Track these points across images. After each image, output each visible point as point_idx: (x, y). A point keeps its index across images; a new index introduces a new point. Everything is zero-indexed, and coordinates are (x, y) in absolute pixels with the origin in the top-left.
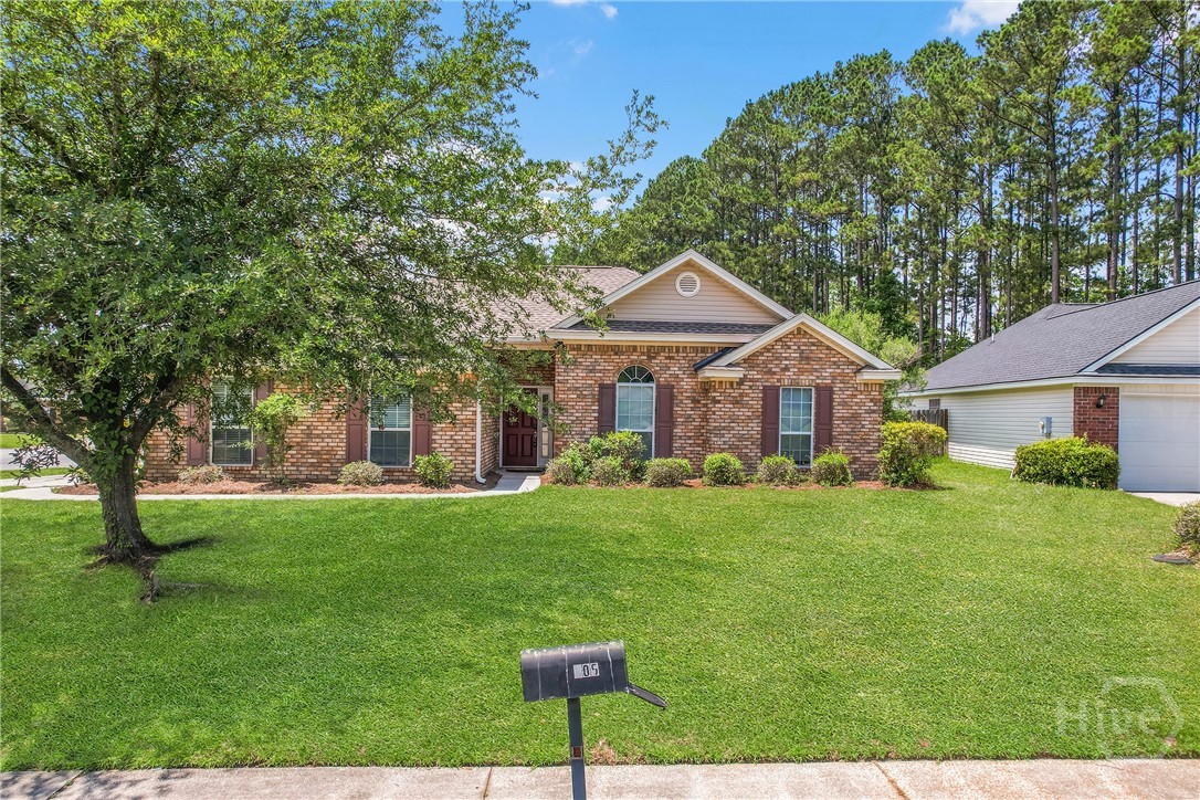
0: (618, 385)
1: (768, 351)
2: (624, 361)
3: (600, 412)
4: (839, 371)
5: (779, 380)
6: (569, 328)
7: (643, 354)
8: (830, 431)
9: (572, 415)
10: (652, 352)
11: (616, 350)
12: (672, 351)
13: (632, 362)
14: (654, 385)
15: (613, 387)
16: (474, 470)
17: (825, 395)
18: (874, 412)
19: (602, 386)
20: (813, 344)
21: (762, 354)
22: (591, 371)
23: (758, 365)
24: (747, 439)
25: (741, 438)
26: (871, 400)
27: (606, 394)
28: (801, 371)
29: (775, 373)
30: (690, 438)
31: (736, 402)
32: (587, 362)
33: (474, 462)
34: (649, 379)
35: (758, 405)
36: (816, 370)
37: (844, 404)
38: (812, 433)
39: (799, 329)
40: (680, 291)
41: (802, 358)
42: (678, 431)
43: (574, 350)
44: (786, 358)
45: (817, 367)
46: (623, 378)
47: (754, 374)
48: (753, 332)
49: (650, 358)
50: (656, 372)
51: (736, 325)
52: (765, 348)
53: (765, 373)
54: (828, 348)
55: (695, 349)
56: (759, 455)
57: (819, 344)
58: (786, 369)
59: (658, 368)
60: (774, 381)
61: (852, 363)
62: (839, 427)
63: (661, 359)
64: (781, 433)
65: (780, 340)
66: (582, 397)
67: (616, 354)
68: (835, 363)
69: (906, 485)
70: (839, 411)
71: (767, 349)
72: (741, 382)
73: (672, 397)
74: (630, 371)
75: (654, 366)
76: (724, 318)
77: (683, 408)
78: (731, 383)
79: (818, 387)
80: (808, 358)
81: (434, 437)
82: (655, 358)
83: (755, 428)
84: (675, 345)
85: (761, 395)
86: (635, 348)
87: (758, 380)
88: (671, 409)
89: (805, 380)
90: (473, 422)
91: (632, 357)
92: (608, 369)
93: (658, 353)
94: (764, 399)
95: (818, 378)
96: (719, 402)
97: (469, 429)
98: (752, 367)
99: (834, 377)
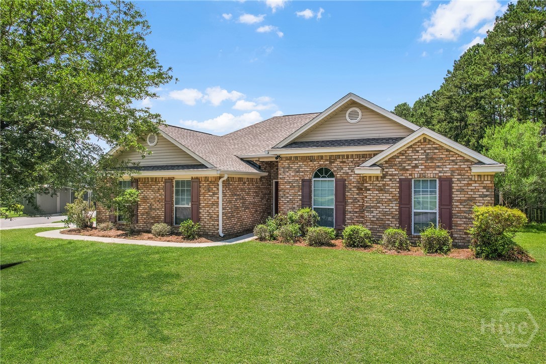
0: (313, 179)
1: (403, 155)
2: (316, 165)
3: (302, 196)
4: (457, 166)
5: (411, 175)
6: (282, 148)
7: (327, 160)
8: (451, 210)
9: (287, 197)
10: (332, 159)
11: (311, 159)
12: (344, 158)
13: (321, 165)
14: (334, 179)
15: (310, 180)
16: (218, 229)
17: (446, 185)
18: (486, 196)
19: (303, 181)
20: (436, 148)
21: (398, 157)
22: (297, 172)
23: (395, 165)
24: (389, 215)
25: (385, 214)
26: (484, 188)
27: (306, 186)
28: (427, 168)
29: (407, 170)
30: (356, 212)
31: (381, 190)
32: (295, 166)
33: (218, 225)
34: (332, 175)
35: (396, 192)
36: (438, 167)
37: (461, 190)
38: (437, 211)
39: (425, 139)
40: (349, 120)
41: (427, 159)
42: (349, 208)
43: (288, 160)
44: (416, 159)
45: (440, 164)
46: (316, 176)
47: (392, 171)
48: (388, 143)
49: (331, 163)
50: (334, 171)
51: (384, 139)
52: (400, 153)
53: (401, 170)
54: (447, 150)
55: (358, 156)
56: (398, 225)
57: (441, 148)
58: (416, 166)
59: (336, 169)
60: (407, 175)
61: (468, 161)
62: (457, 207)
63: (337, 163)
64: (414, 210)
65: (411, 147)
66: (292, 187)
67: (311, 161)
68: (453, 161)
69: (487, 258)
70: (457, 196)
71: (401, 154)
72: (384, 177)
73: (344, 186)
74: (320, 170)
75: (334, 168)
76: (378, 135)
77: (352, 193)
78: (377, 177)
79: (440, 178)
80: (432, 159)
81: (200, 211)
82: (334, 162)
83: (394, 207)
84: (345, 154)
85: (398, 185)
86: (322, 157)
87: (395, 175)
88: (344, 195)
89: (430, 174)
90: (217, 203)
91: (321, 163)
92: (307, 171)
93: (335, 160)
94: (400, 187)
95: (440, 172)
96: (369, 190)
97: (216, 207)
98: (391, 167)
99: (453, 171)
